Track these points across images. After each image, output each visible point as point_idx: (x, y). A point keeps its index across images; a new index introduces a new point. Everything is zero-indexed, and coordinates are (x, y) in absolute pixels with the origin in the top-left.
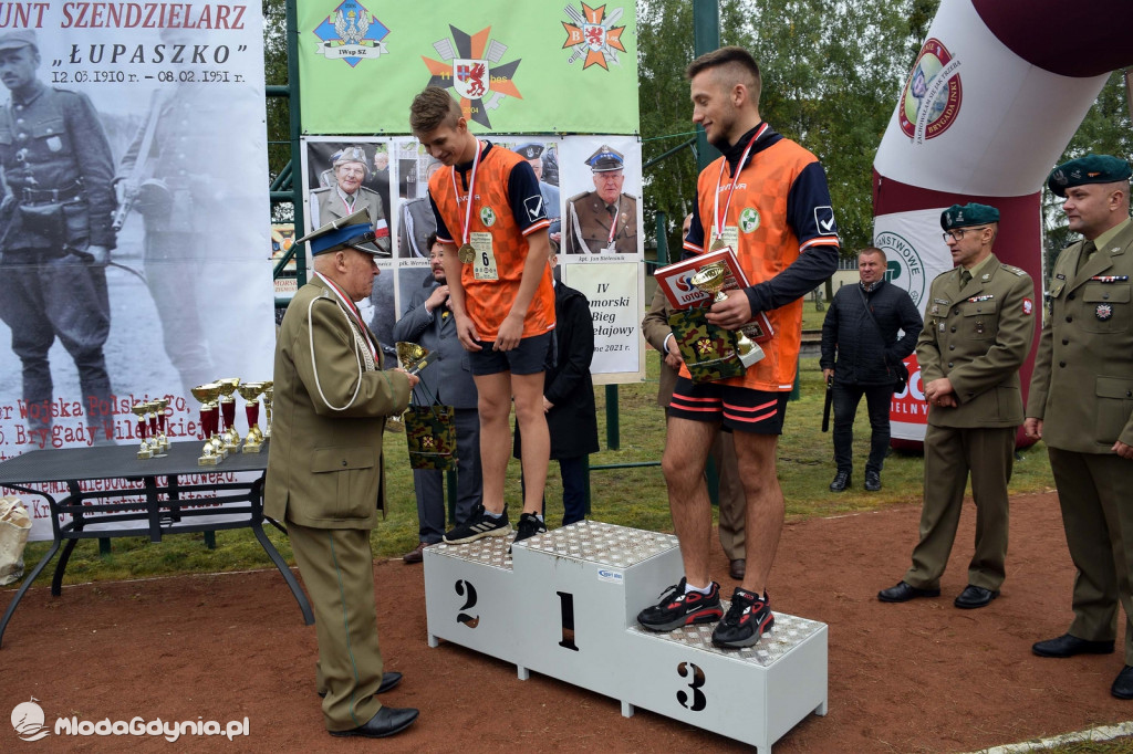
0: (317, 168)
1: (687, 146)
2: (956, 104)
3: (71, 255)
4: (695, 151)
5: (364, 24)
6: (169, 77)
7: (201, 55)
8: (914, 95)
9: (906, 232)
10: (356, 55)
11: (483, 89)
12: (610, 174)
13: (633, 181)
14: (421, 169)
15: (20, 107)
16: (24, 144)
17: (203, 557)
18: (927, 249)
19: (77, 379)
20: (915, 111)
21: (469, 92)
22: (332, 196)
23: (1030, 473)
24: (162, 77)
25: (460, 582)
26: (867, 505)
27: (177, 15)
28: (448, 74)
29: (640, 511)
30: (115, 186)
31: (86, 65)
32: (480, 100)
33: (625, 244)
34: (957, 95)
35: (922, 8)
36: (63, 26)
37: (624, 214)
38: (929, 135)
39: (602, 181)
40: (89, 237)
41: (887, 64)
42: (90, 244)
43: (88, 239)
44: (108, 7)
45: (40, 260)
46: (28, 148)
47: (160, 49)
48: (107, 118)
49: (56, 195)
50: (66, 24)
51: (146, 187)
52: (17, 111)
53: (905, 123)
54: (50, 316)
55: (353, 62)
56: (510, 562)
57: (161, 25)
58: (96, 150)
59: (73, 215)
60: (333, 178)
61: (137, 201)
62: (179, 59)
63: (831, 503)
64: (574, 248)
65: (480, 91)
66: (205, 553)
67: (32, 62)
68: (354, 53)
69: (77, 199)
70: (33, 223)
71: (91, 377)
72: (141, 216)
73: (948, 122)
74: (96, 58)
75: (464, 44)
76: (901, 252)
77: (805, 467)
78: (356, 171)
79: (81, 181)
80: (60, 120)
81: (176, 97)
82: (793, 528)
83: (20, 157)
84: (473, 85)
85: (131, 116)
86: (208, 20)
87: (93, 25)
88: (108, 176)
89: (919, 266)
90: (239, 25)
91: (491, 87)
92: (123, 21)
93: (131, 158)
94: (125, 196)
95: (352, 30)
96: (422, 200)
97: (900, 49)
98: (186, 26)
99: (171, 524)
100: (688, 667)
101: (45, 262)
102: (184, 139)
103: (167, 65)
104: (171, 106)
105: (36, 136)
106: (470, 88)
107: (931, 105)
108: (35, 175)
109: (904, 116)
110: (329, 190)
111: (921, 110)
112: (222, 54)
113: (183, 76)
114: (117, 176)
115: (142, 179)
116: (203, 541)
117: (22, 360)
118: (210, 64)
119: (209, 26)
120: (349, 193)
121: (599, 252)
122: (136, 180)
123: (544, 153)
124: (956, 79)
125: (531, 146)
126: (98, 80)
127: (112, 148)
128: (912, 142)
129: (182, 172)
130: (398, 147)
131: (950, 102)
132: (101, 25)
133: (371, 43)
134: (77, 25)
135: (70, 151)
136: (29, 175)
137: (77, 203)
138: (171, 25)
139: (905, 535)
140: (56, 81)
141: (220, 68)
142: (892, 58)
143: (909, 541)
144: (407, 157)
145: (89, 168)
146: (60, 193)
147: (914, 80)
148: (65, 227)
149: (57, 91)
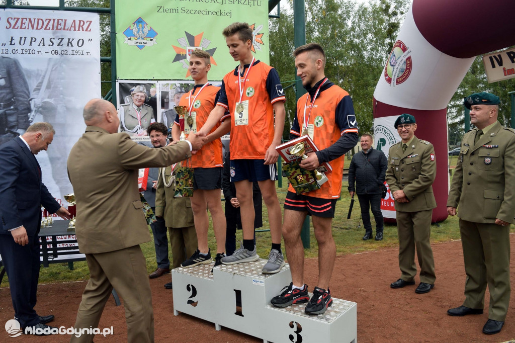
0: (124, 95)
1: (291, 86)
2: (409, 69)
3: (9, 133)
4: (294, 88)
5: (146, 30)
6: (56, 52)
7: (71, 43)
8: (391, 65)
9: (388, 126)
10: (143, 44)
17: (68, 274)
20: (392, 72)
22: (130, 108)
23: (444, 233)
24: (53, 52)
25: (189, 285)
26: (373, 248)
27: (60, 25)
28: (184, 53)
30: (30, 102)
31: (17, 46)
34: (410, 65)
35: (392, 27)
36: (7, 28)
38: (398, 83)
40: (18, 125)
41: (378, 51)
42: (18, 128)
43: (17, 126)
44: (28, 20)
47: (52, 40)
48: (27, 71)
49: (2, 106)
50: (8, 27)
51: (43, 102)
53: (387, 78)
55: (141, 47)
56: (212, 276)
57: (53, 29)
58: (22, 85)
59: (11, 115)
60: (131, 100)
61: (40, 109)
62: (61, 44)
63: (356, 247)
66: (69, 272)
68: (141, 43)
69: (12, 107)
72: (42, 116)
73: (406, 77)
74: (22, 43)
75: (191, 40)
76: (386, 134)
77: (344, 231)
78: (141, 96)
79: (14, 99)
80: (5, 71)
81: (59, 61)
82: (339, 259)
85: (38, 70)
86: (75, 27)
87: (21, 28)
88: (27, 97)
89: (394, 140)
90: (89, 30)
92: (35, 27)
93: (38, 89)
94: (34, 106)
95: (141, 33)
96: (172, 110)
97: (383, 44)
98: (64, 29)
99: (53, 259)
100: (294, 324)
102: (62, 81)
103: (55, 47)
104: (56, 66)
107: (398, 70)
109: (387, 74)
110: (129, 105)
111: (394, 72)
112: (81, 43)
113: (63, 52)
114: (31, 97)
115: (43, 99)
116: (68, 267)
118: (75, 47)
119: (75, 30)
120: (138, 106)
122: (40, 99)
124: (409, 58)
126: (23, 53)
127: (29, 85)
128: (391, 86)
129: (62, 96)
130: (161, 85)
131: (407, 69)
132: (25, 28)
133: (149, 39)
134: (14, 28)
135: (9, 85)
137: (12, 109)
138: (57, 29)
139: (389, 262)
140: (3, 53)
141: (80, 49)
142: (379, 48)
143: (391, 264)
144: (165, 90)
145: (19, 94)
146: (4, 105)
147: (391, 58)
148: (7, 120)
149: (3, 57)
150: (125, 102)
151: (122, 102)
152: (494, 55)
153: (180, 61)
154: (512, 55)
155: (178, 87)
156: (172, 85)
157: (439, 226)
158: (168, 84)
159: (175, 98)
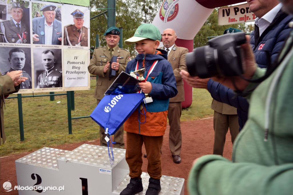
2: (177, 12)
4: (106, 15)
8: (164, 9)
12: (79, 19)
13: (86, 23)
14: (8, 9)
20: (164, 13)
23: (193, 114)
29: (88, 132)
33: (84, 43)
37: (83, 33)
39: (76, 21)
41: (137, 8)
53: (161, 17)
64: (66, 44)
73: (174, 17)
96: (9, 21)
97: (140, 5)
107: (169, 12)
111: (167, 14)
121: (75, 45)
123: (56, 9)
124: (177, 5)
125: (52, 6)
128: (163, 22)
131: (175, 11)
142: (138, 7)
144: (3, 4)
147: (165, 4)
152: (226, 8)
154: (237, 10)
157: (188, 110)
159: (12, 11)
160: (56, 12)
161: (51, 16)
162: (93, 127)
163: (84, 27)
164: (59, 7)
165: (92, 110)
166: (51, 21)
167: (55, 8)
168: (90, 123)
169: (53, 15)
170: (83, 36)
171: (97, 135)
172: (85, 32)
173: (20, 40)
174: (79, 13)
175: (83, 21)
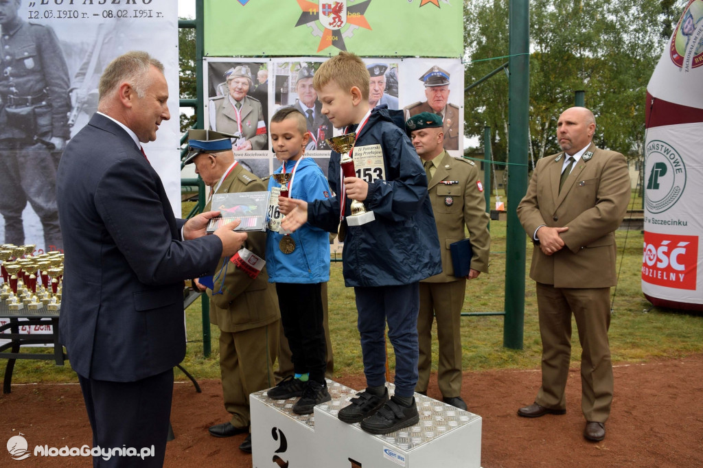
0: (215, 81)
1: (502, 69)
3: (39, 144)
4: (507, 71)
6: (110, 14)
8: (684, 34)
9: (671, 140)
11: (342, 22)
12: (439, 88)
13: (456, 95)
15: (7, 37)
16: (9, 64)
18: (689, 154)
19: (42, 233)
20: (684, 46)
21: (330, 24)
22: (225, 103)
24: (105, 14)
28: (315, 11)
30: (70, 94)
31: (52, 6)
32: (339, 30)
37: (449, 120)
38: (695, 64)
39: (432, 93)
40: (52, 131)
42: (52, 137)
43: (51, 133)
45: (18, 147)
46: (12, 67)
48: (66, 45)
49: (30, 101)
51: (90, 95)
52: (5, 40)
53: (675, 56)
54: (24, 187)
55: (243, 2)
58: (58, 68)
59: (41, 115)
60: (226, 89)
61: (86, 105)
62: (116, 2)
65: (339, 23)
67: (15, 4)
69: (44, 103)
70: (15, 120)
71: (52, 232)
72: (87, 116)
74: (59, 1)
76: (668, 156)
78: (243, 83)
79: (47, 90)
80: (34, 46)
81: (114, 29)
83: (6, 73)
84: (334, 18)
85: (82, 43)
88: (66, 87)
89: (682, 167)
91: (348, 20)
93: (82, 74)
94: (76, 101)
101: (21, 148)
103: (109, 6)
104: (110, 36)
105: (17, 58)
106: (332, 21)
107: (698, 41)
108: (16, 86)
109: (675, 50)
110: (223, 98)
111: (690, 46)
113: (120, 14)
114: (71, 87)
115: (89, 89)
117: (5, 218)
118: (140, 5)
120: (238, 100)
122: (85, 90)
123: (388, 71)
125: (377, 66)
126: (60, 17)
127: (68, 66)
128: (680, 71)
130: (276, 64)
135: (39, 69)
136: (12, 86)
137: (44, 106)
139: (671, 390)
140: (31, 18)
141: (146, 7)
143: (674, 397)
144: (282, 74)
145: (53, 81)
146: (33, 99)
147: (684, 21)
148: (36, 124)
149: (32, 25)
150: (218, 93)
151: (212, 93)
153: (309, 24)
155: (304, 68)
156: (295, 64)
158: (287, 63)
159: (299, 86)
160: (387, 77)
161: (377, 88)
162: (471, 339)
163: (450, 104)
164: (395, 66)
165: (486, 297)
166: (376, 98)
167: (385, 71)
168: (468, 329)
169: (381, 85)
170: (448, 125)
171: (469, 361)
172: (452, 117)
173: (313, 143)
174: (439, 75)
175: (446, 92)
